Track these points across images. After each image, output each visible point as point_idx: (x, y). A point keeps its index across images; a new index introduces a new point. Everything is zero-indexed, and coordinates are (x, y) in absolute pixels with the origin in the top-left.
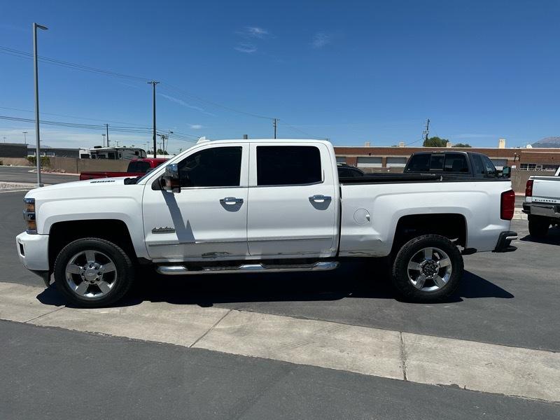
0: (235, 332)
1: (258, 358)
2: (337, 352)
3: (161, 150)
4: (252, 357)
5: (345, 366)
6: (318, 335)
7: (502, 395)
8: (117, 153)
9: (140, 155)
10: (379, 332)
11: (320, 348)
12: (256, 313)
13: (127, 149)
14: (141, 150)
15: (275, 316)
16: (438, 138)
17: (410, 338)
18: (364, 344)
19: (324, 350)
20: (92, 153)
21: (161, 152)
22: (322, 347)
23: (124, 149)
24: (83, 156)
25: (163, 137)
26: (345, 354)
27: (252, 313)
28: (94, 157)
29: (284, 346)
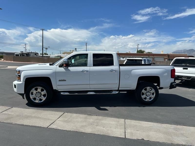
0: (65, 121)
1: (72, 131)
2: (102, 128)
3: (45, 53)
4: (70, 131)
5: (104, 133)
6: (95, 121)
7: (159, 142)
8: (29, 54)
9: (37, 55)
10: (117, 119)
11: (96, 126)
12: (74, 114)
13: (32, 53)
14: (37, 53)
15: (81, 115)
16: (141, 50)
17: (128, 121)
18: (112, 124)
19: (97, 127)
20: (20, 54)
21: (45, 54)
22: (97, 126)
23: (31, 53)
24: (16, 55)
25: (46, 49)
26: (105, 128)
27: (72, 114)
28: (21, 55)
29: (83, 126)
